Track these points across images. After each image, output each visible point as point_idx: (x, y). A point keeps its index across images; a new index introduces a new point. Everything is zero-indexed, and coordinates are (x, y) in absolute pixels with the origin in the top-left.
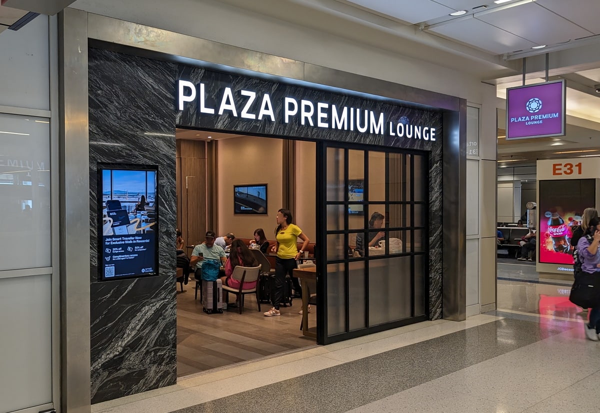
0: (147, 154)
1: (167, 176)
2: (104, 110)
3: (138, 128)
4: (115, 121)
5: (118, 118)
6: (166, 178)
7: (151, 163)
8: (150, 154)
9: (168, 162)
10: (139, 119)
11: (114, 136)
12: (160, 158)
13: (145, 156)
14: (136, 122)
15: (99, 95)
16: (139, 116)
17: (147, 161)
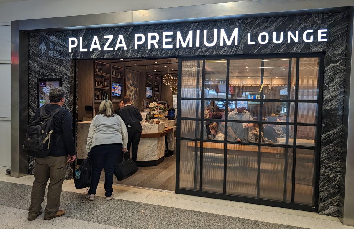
0: (57, 74)
1: (66, 83)
2: (40, 57)
3: (53, 63)
4: (44, 61)
5: (45, 60)
6: (65, 84)
7: (58, 78)
8: (58, 74)
9: (66, 77)
10: (54, 59)
11: (43, 67)
12: (63, 75)
13: (56, 75)
14: (52, 60)
15: (38, 51)
16: (54, 58)
17: (57, 77)
